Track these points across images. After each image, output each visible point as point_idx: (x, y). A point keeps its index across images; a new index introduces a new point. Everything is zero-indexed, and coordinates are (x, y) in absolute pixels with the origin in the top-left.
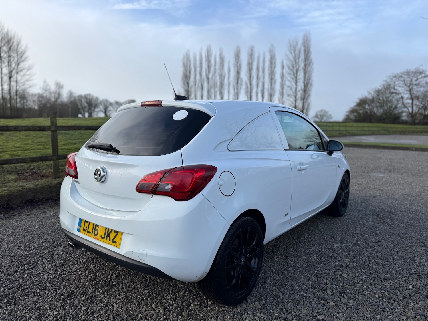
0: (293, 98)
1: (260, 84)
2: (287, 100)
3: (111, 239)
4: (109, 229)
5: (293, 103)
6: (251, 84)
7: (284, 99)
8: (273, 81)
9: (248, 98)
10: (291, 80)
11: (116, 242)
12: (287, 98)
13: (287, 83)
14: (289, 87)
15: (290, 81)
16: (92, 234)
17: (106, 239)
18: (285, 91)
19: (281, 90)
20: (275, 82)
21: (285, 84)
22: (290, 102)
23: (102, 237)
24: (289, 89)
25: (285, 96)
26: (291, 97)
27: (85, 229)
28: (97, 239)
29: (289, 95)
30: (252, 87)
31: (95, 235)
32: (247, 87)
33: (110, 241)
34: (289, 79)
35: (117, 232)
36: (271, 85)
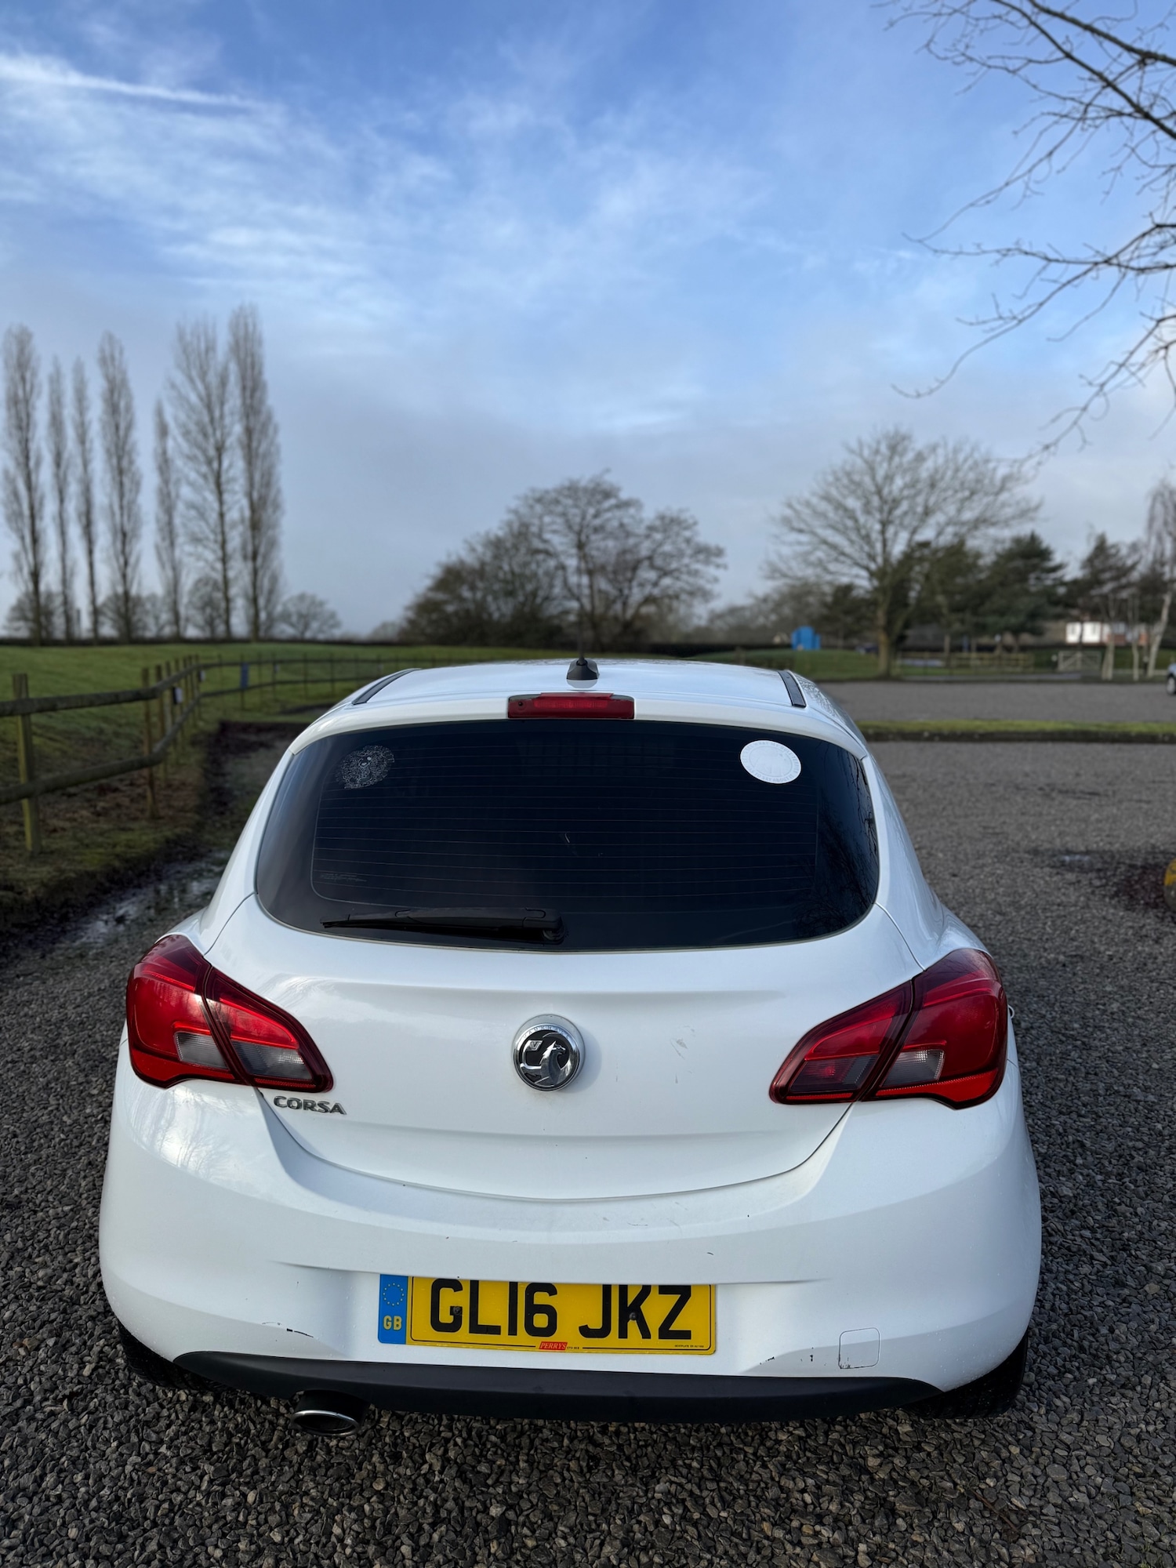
0: (214, 551)
1: (73, 489)
2: (190, 554)
3: (654, 1325)
4: (623, 1289)
5: (213, 569)
6: (30, 487)
7: (177, 552)
8: (126, 481)
9: (22, 538)
10: (201, 481)
11: (686, 1335)
12: (188, 548)
13: (186, 492)
14: (191, 506)
15: (191, 484)
16: (513, 1331)
17: (623, 1334)
18: (177, 521)
19: (164, 518)
20: (137, 485)
21: (178, 496)
22: (201, 564)
23: (586, 1331)
24: (193, 513)
25: (181, 540)
26: (205, 547)
27: (446, 1317)
28: (561, 1347)
29: (196, 540)
30: (37, 496)
31: (532, 1330)
32: (16, 495)
33: (646, 1334)
34: (193, 476)
35: (683, 1293)
36: (122, 496)
